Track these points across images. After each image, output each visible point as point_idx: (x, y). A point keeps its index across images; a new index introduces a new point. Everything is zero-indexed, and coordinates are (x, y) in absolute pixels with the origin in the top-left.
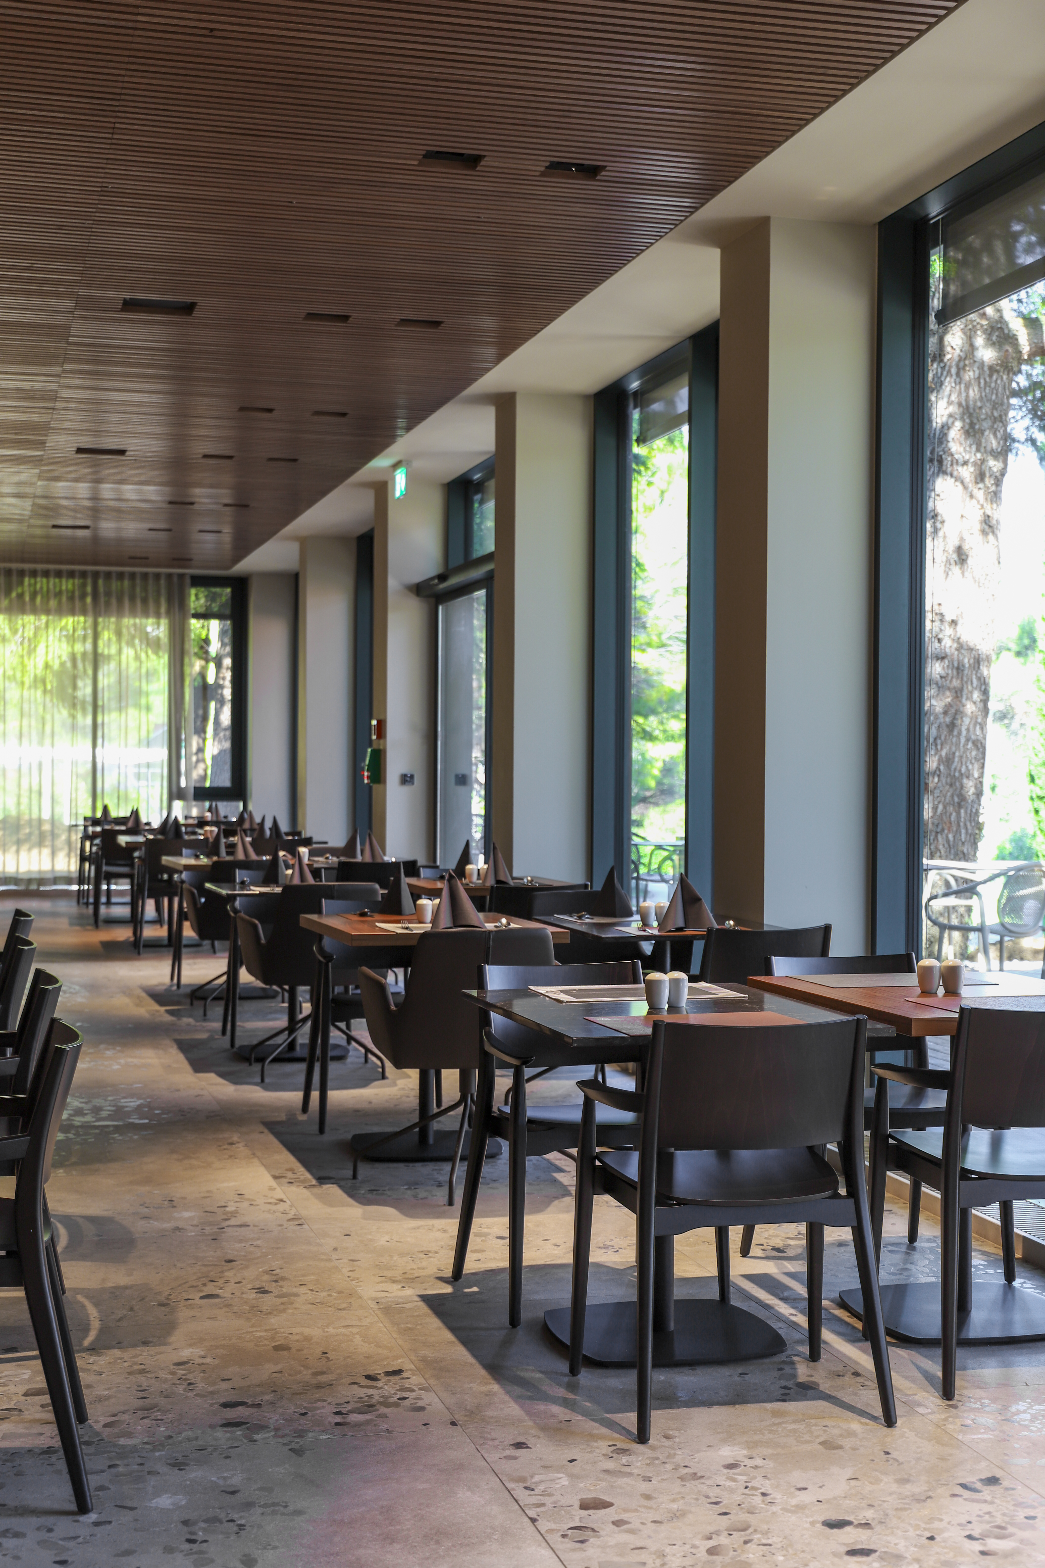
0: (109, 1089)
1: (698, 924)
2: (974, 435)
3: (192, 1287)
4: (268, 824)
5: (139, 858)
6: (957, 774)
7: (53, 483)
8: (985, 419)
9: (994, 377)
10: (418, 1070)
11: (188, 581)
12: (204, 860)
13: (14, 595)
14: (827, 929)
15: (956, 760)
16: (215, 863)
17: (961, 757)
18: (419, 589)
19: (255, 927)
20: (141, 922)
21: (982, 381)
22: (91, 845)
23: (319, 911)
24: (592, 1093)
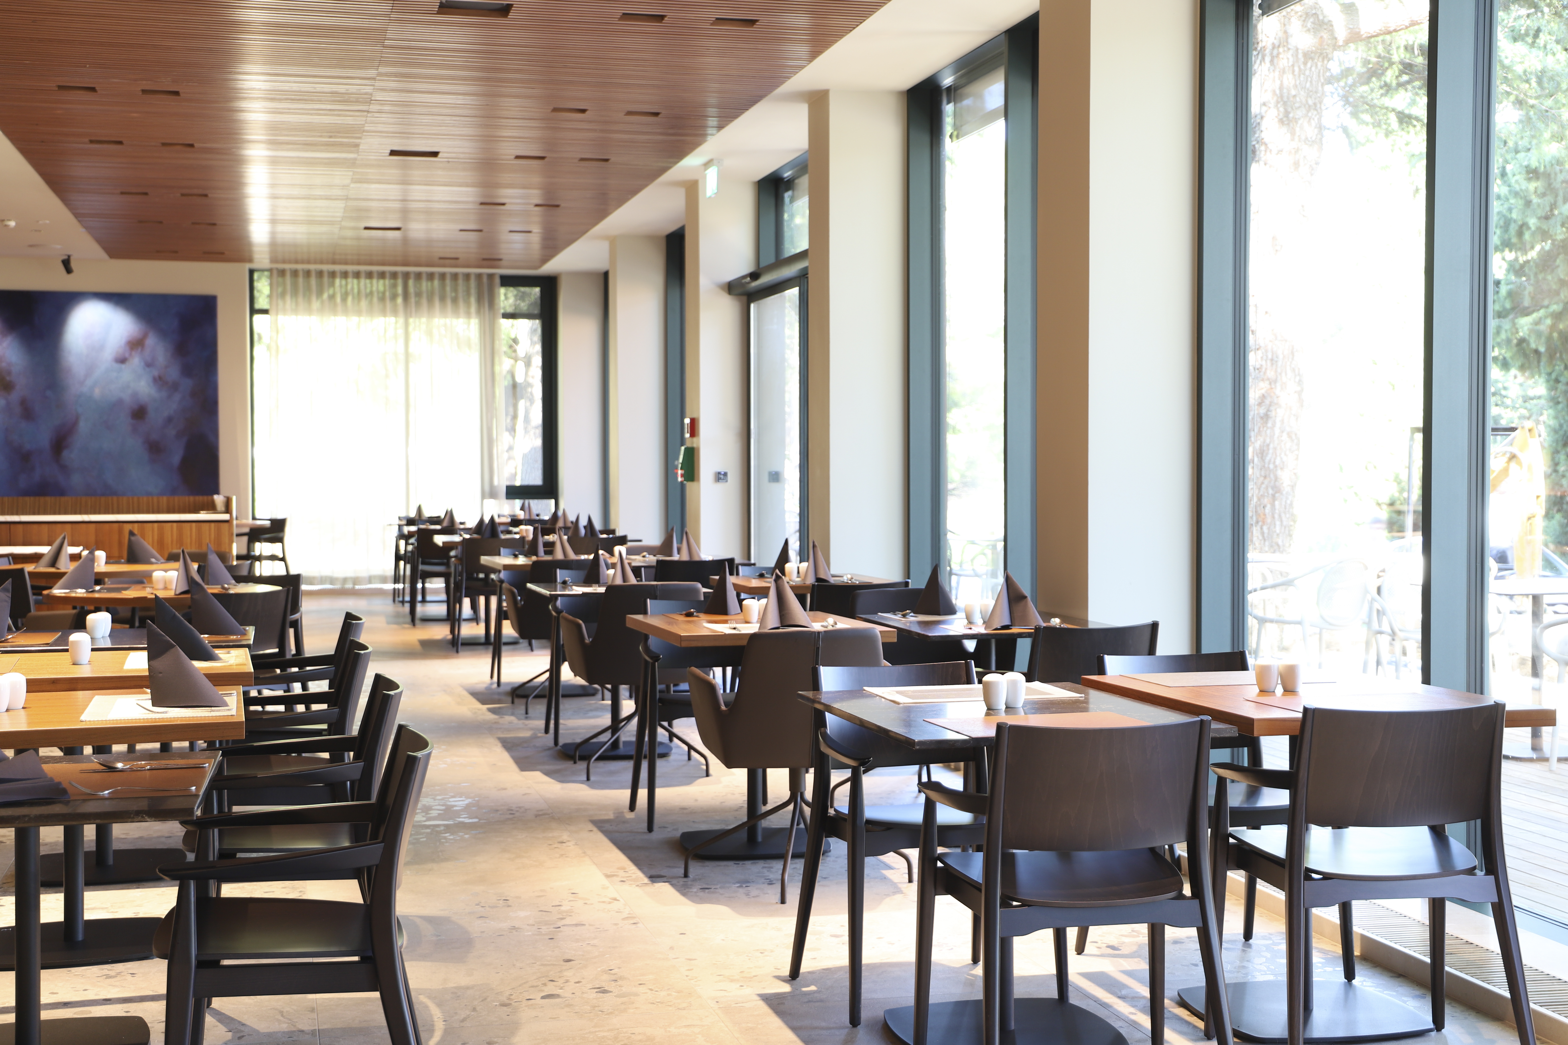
0: (437, 788)
1: (1024, 622)
2: (1288, 124)
3: (533, 987)
4: (583, 522)
5: (455, 557)
6: (1271, 466)
7: (365, 185)
8: (1299, 107)
9: (1309, 65)
10: (746, 770)
11: (497, 281)
12: (521, 560)
13: (325, 296)
14: (1154, 626)
15: (1271, 451)
16: (535, 563)
17: (1275, 449)
18: (731, 288)
19: (579, 626)
20: (459, 620)
21: (1296, 69)
22: (407, 544)
23: (645, 612)
24: (933, 795)
